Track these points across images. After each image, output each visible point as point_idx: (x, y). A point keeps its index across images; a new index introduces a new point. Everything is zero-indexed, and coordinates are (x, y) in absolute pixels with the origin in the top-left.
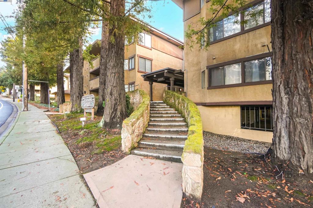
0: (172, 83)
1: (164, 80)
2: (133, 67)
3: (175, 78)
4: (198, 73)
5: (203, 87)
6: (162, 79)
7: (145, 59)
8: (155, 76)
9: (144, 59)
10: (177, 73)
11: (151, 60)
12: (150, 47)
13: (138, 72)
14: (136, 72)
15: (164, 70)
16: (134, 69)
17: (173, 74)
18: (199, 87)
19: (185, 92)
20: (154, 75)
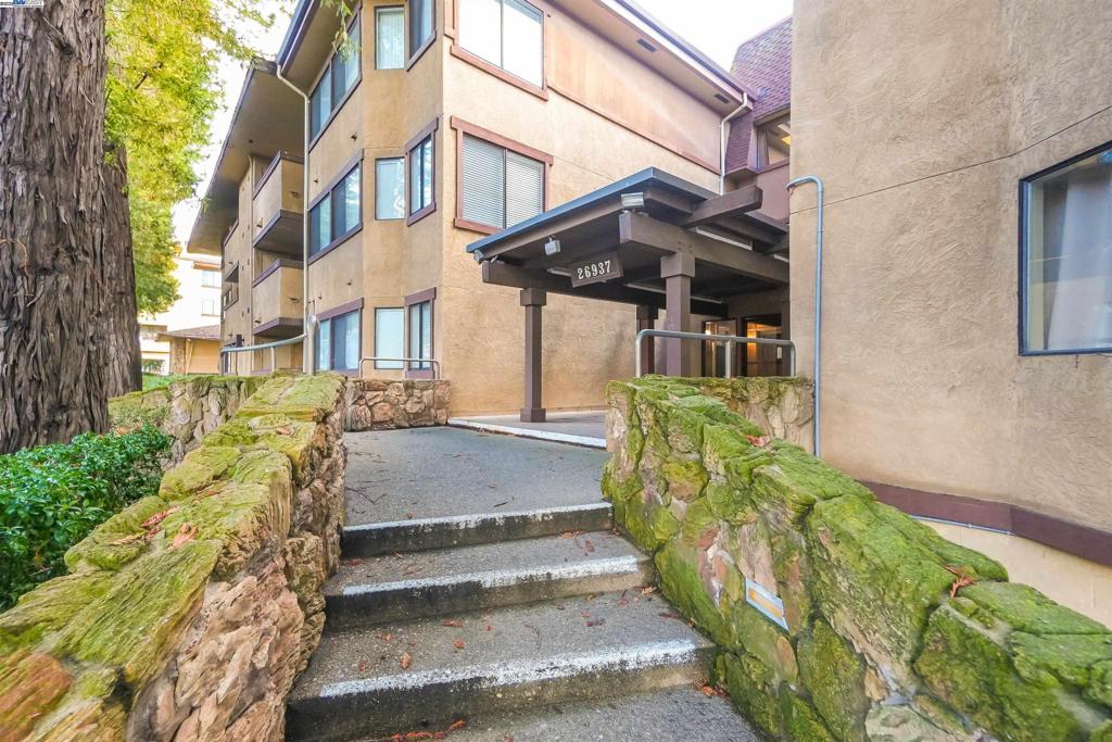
0: (676, 293)
1: (618, 274)
2: (428, 201)
3: (699, 263)
4: (957, 199)
5: (1035, 343)
6: (602, 270)
7: (501, 147)
8: (552, 248)
9: (499, 153)
10: (711, 224)
11: (541, 161)
12: (535, 80)
13: (455, 227)
14: (441, 226)
15: (615, 198)
16: (434, 209)
17: (686, 227)
18: (976, 333)
19: (803, 382)
20: (546, 240)
